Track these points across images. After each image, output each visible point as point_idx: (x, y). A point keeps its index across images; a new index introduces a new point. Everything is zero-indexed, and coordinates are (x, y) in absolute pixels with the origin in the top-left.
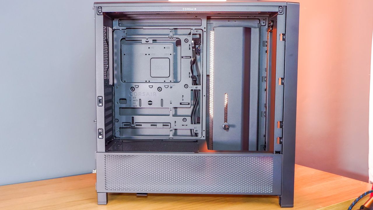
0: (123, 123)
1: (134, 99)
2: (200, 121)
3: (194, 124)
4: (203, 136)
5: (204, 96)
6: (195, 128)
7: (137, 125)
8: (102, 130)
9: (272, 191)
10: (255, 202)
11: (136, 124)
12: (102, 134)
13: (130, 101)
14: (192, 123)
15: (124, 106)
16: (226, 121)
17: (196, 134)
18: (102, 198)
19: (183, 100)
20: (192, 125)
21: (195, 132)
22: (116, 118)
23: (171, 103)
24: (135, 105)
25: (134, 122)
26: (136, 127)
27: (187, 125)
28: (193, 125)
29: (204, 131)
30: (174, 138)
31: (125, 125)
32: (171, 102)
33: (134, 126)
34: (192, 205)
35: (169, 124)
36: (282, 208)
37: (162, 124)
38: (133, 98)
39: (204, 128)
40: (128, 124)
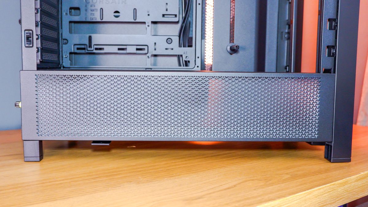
0: (75, 45)
1: (93, 8)
2: (192, 43)
3: (184, 47)
4: (196, 66)
5: (199, 4)
6: (184, 53)
7: (96, 49)
8: (31, 32)
9: (316, 136)
10: (285, 156)
11: (96, 47)
12: (31, 40)
13: (86, 10)
14: (180, 46)
15: (76, 18)
16: (232, 39)
17: (186, 61)
18: (32, 149)
19: (167, 10)
20: (180, 48)
21: (184, 59)
22: (64, 38)
23: (149, 15)
24: (92, 17)
25: (93, 43)
26: (95, 51)
27: (172, 49)
28: (182, 48)
29: (198, 58)
30: (152, 69)
31: (78, 49)
32: (148, 13)
33: (93, 50)
34: (186, 161)
35: (146, 47)
36: (332, 162)
37: (136, 47)
38: (91, 6)
39: (198, 54)
40: (83, 47)
